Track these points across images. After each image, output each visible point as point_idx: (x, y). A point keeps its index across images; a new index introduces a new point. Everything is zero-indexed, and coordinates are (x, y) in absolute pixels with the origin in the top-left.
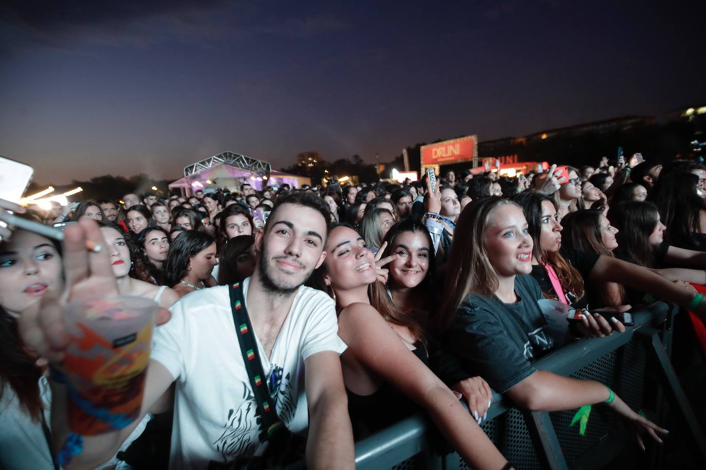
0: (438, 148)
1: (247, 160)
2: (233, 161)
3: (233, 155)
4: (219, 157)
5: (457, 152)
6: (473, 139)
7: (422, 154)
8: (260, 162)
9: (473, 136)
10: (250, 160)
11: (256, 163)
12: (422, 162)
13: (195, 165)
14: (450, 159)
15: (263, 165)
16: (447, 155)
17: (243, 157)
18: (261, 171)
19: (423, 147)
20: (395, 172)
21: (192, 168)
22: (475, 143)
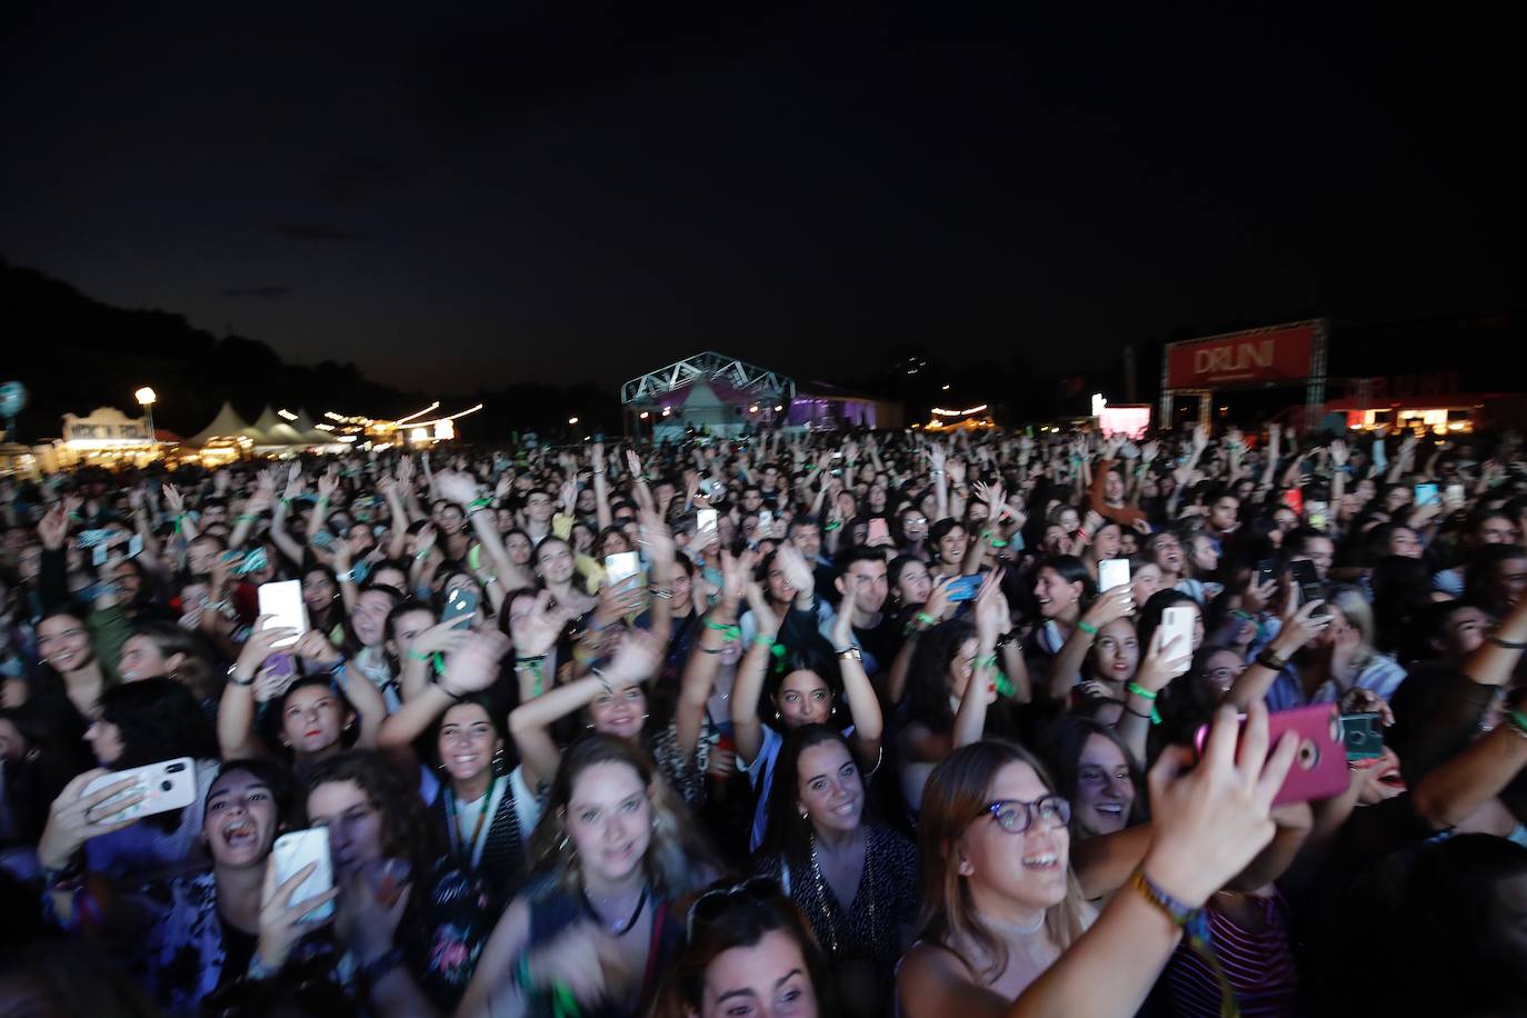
0: (1210, 348)
1: (746, 370)
2: (719, 373)
3: (718, 361)
4: (692, 363)
5: (1264, 360)
6: (1318, 327)
7: (1167, 362)
8: (772, 376)
9: (1318, 321)
10: (752, 372)
11: (764, 379)
12: (1165, 382)
13: (644, 378)
14: (1246, 376)
15: (780, 381)
16: (1238, 367)
17: (738, 365)
18: (772, 395)
19: (1170, 346)
20: (1098, 402)
21: (637, 384)
22: (1322, 338)
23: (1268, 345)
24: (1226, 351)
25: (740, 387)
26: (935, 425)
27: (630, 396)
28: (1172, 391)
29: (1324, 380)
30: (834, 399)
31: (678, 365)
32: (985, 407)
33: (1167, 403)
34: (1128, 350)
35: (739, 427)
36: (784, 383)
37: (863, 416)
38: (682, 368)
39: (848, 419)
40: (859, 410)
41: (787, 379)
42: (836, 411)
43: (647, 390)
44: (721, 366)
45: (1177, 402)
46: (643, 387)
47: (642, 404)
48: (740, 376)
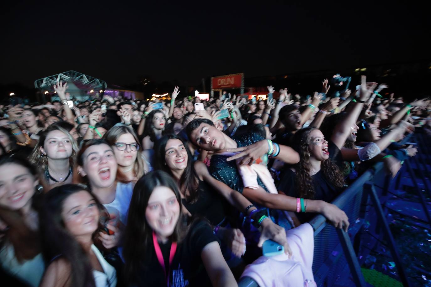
0: (221, 79)
1: (88, 78)
2: (77, 78)
3: (76, 74)
4: (65, 74)
5: (232, 82)
6: (242, 75)
7: (212, 82)
8: (98, 80)
9: (242, 73)
10: (90, 78)
11: (95, 81)
12: (212, 87)
13: (45, 79)
14: (228, 86)
15: (101, 82)
16: (227, 84)
17: (84, 76)
18: (98, 87)
19: (212, 78)
20: (197, 93)
21: (42, 81)
22: (243, 78)
23: (233, 79)
24: (224, 80)
25: (86, 84)
26: (154, 99)
27: (39, 85)
28: (213, 90)
29: (244, 88)
30: (121, 90)
31: (60, 75)
32: (168, 94)
33: (212, 93)
34: (203, 79)
35: (87, 98)
36: (102, 83)
37: (131, 96)
38: (61, 76)
39: (126, 97)
40: (129, 95)
41: (103, 81)
42: (122, 94)
43: (46, 84)
44: (77, 76)
45: (215, 92)
46: (44, 82)
47: (45, 89)
48: (85, 80)
